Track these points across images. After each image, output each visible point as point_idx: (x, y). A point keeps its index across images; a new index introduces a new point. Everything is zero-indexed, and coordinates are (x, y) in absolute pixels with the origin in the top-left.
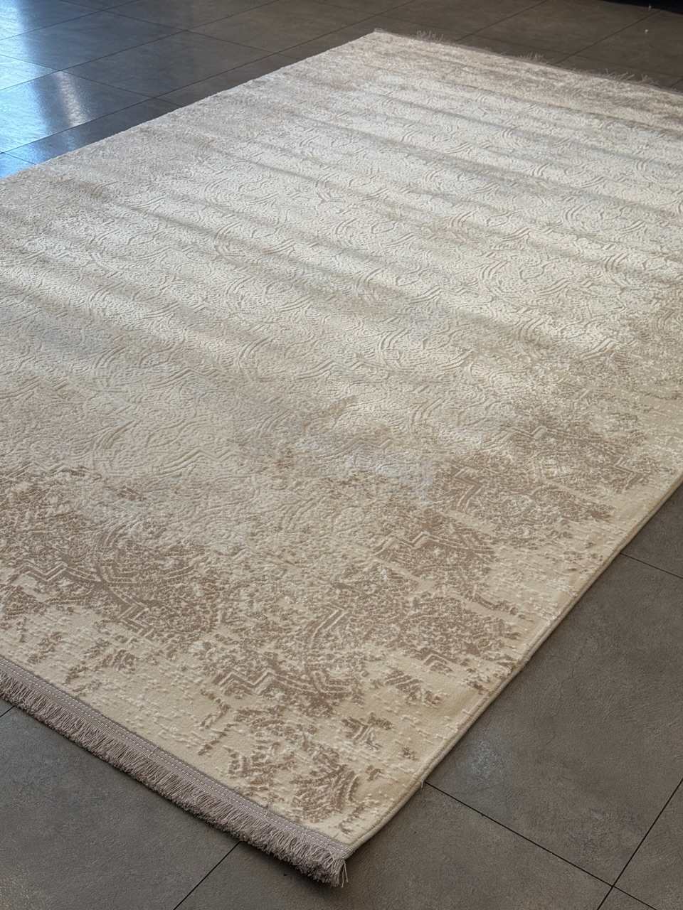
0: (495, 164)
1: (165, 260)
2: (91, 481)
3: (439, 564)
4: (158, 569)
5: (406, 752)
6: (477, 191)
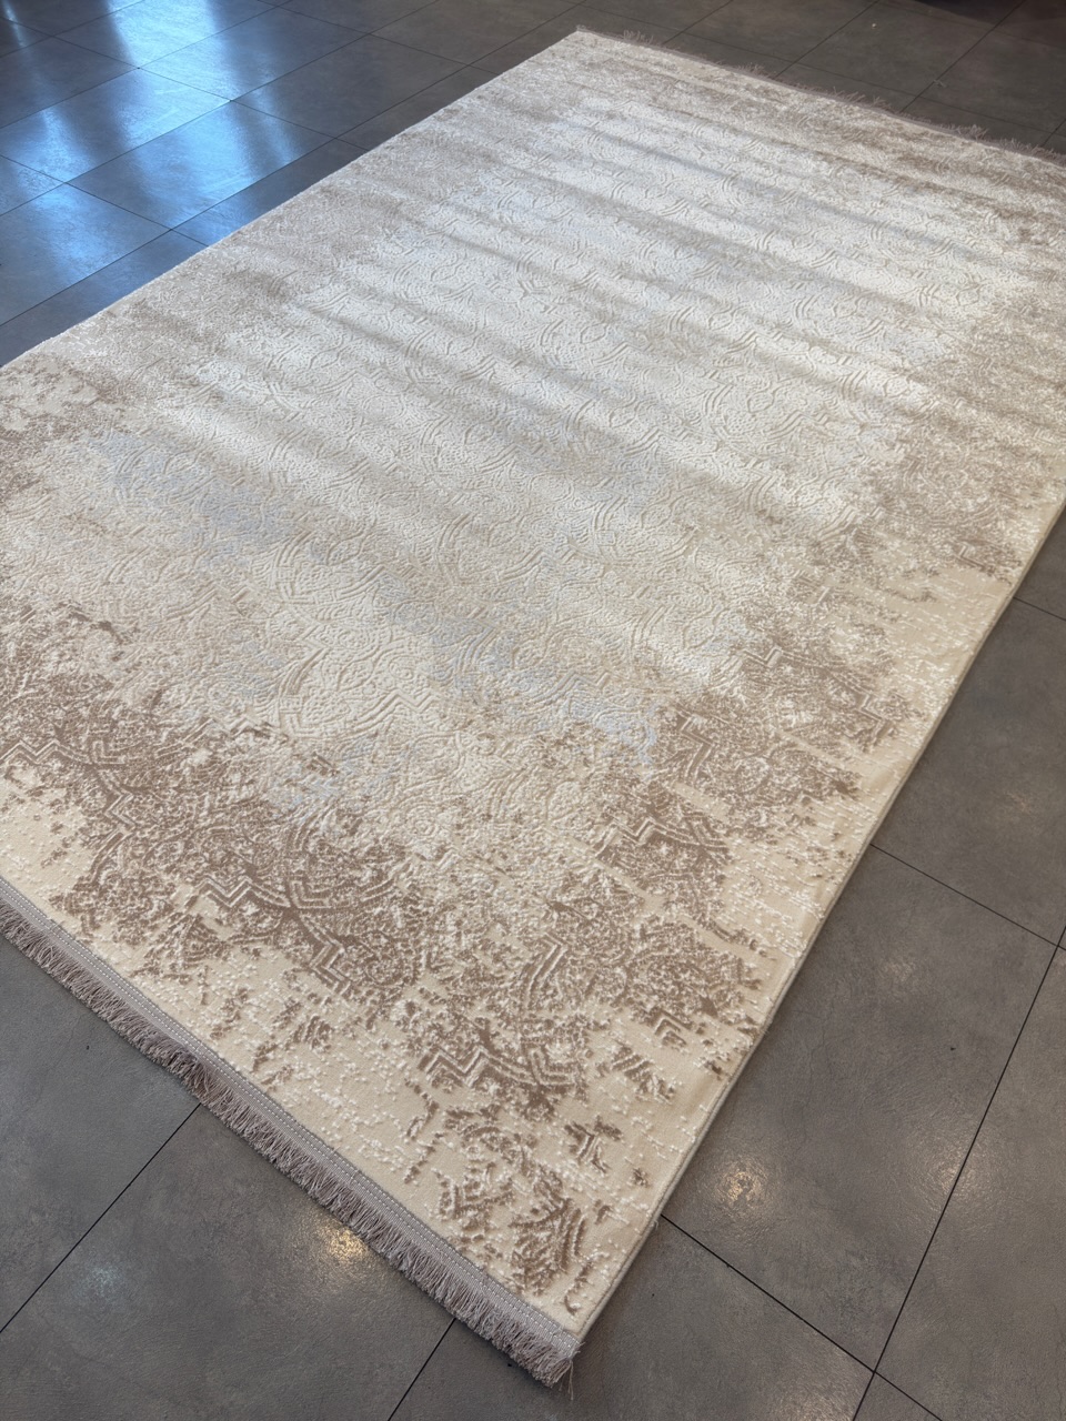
0: (715, 232)
1: (352, 392)
2: (276, 746)
3: (667, 870)
4: (353, 885)
5: (638, 1176)
6: (697, 275)
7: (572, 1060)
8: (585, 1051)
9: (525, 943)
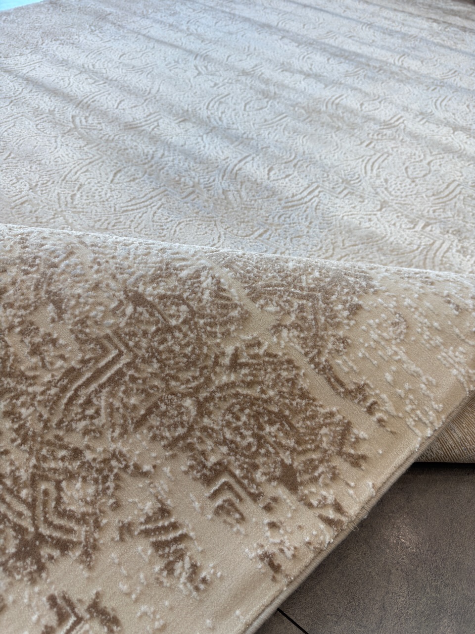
6: (347, 74)
7: (90, 510)
8: (111, 501)
9: (77, 338)
